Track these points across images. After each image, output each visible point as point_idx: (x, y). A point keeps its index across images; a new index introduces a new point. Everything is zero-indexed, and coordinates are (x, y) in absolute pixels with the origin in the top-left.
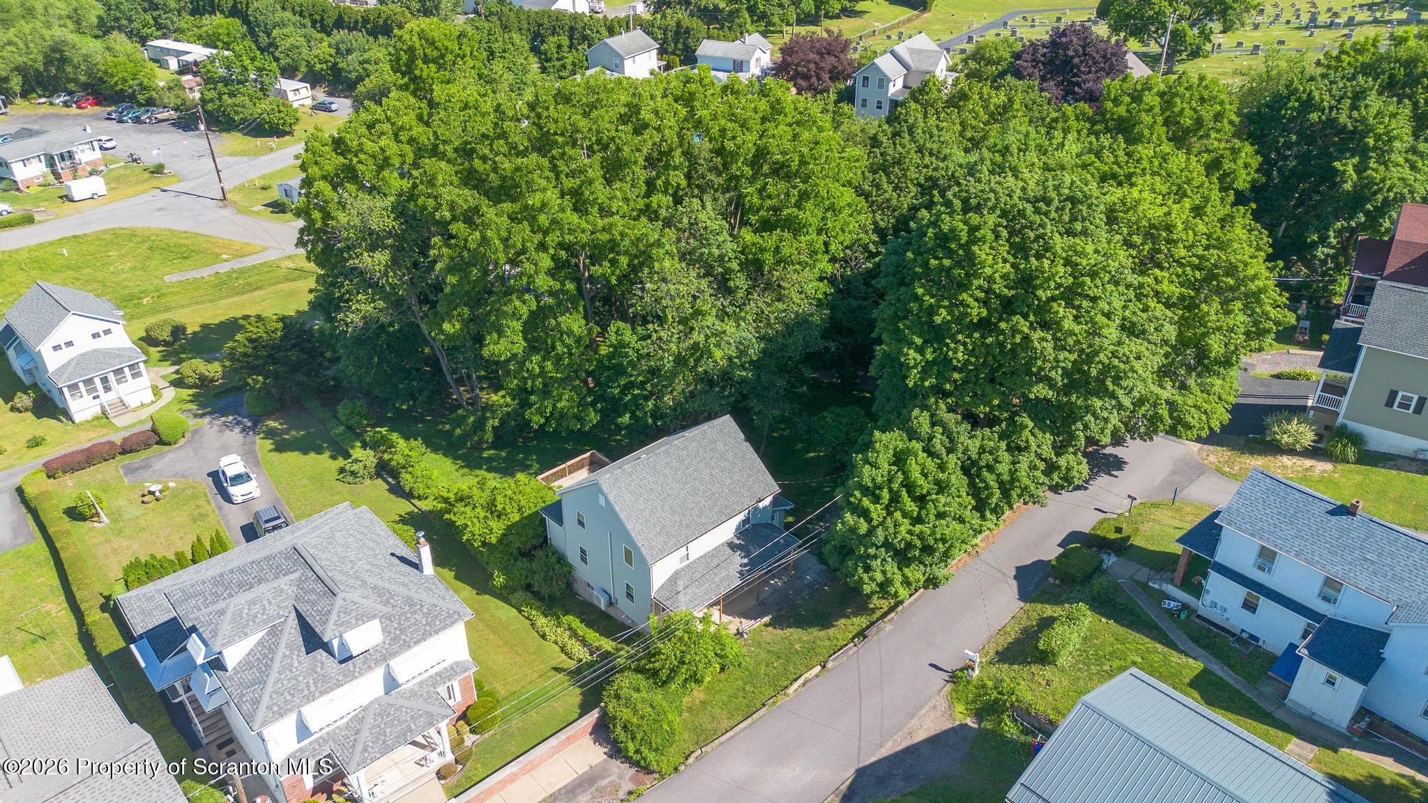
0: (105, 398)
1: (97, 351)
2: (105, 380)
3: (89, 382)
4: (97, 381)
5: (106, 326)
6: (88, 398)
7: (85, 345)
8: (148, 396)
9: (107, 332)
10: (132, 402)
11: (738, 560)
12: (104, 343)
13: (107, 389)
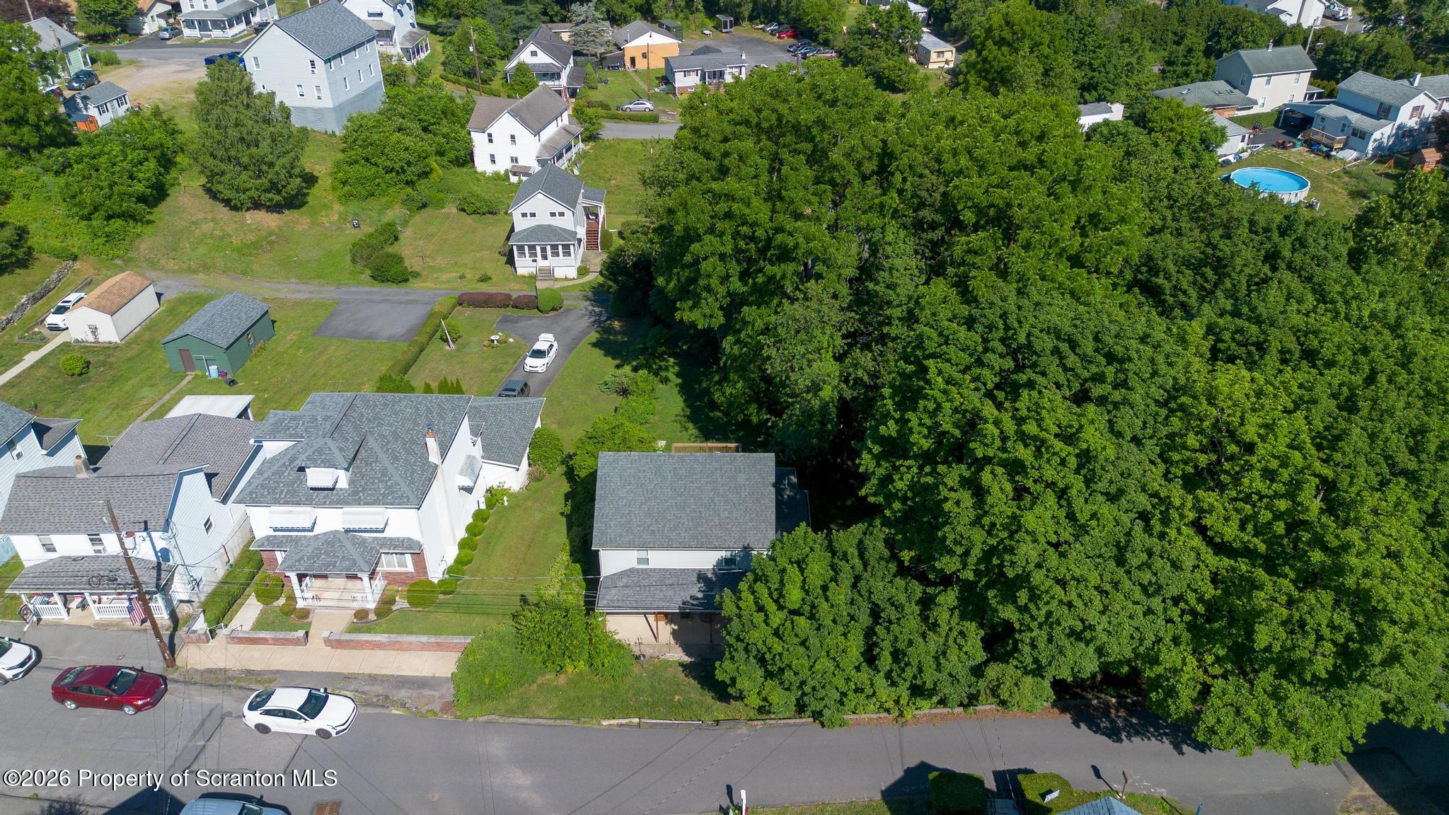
0: (542, 263)
1: (550, 226)
2: (544, 250)
3: (532, 248)
4: (538, 248)
5: (562, 209)
6: (528, 259)
7: (543, 219)
8: (573, 273)
9: (562, 214)
10: (559, 273)
11: (696, 591)
12: (557, 222)
13: (545, 257)
